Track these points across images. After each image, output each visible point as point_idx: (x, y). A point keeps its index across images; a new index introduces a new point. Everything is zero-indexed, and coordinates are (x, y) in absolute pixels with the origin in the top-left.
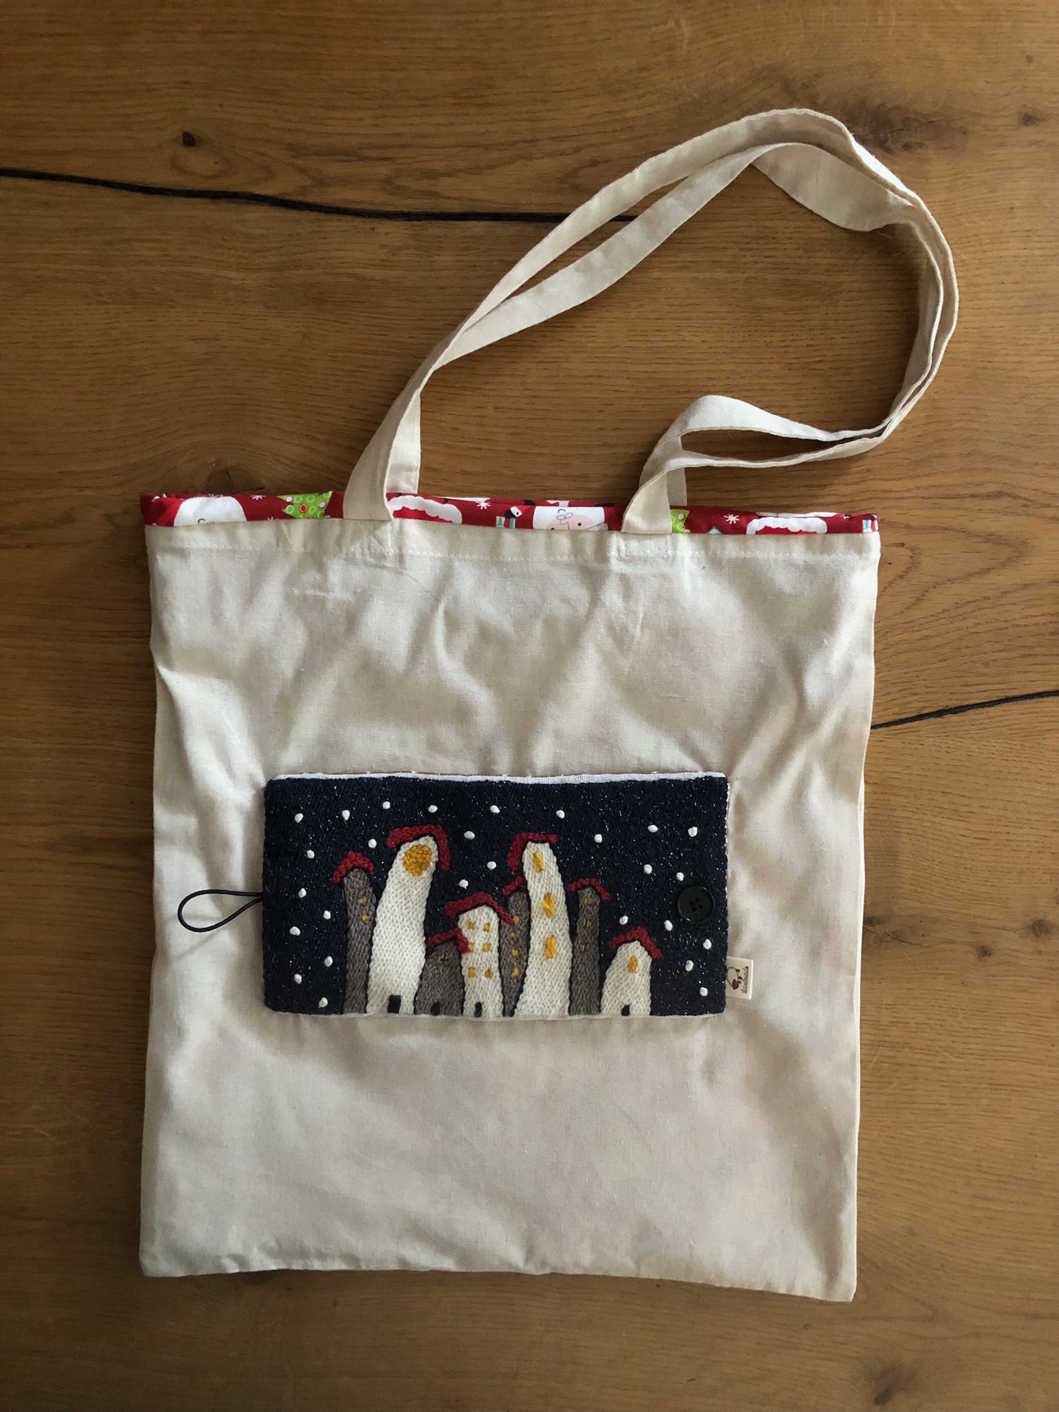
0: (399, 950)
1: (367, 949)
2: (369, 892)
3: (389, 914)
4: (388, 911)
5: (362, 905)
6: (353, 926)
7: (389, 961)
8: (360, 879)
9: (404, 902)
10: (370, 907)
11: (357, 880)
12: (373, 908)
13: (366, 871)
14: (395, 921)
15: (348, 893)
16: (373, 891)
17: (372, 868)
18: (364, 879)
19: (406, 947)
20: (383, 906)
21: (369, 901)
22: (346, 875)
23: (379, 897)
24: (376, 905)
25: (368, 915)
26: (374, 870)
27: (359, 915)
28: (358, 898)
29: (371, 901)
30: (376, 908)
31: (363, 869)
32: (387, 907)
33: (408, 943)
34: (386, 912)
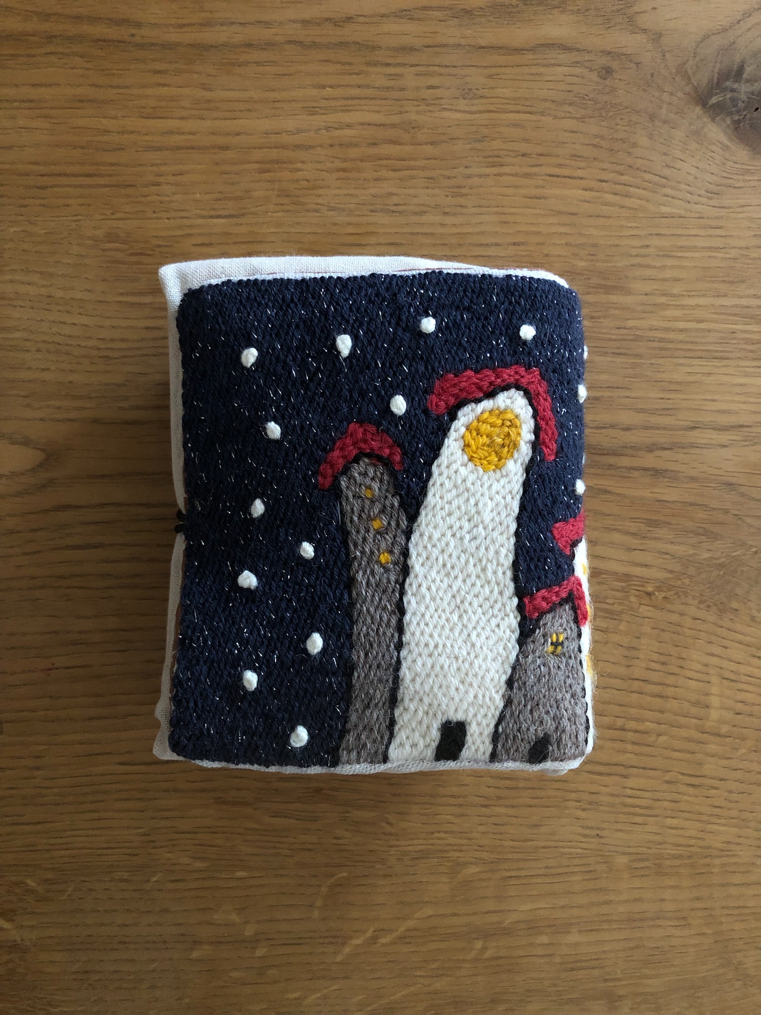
0: (460, 625)
1: (394, 622)
2: (392, 506)
3: (436, 552)
4: (434, 546)
5: (378, 532)
6: (361, 573)
7: (441, 646)
8: (373, 479)
9: (467, 526)
10: (395, 537)
11: (368, 481)
12: (401, 540)
13: (386, 463)
14: (449, 566)
15: (348, 508)
16: (402, 504)
17: (398, 458)
18: (381, 481)
19: (474, 619)
20: (421, 535)
21: (393, 524)
22: (346, 471)
23: (413, 517)
24: (408, 534)
25: (391, 552)
26: (402, 463)
27: (372, 552)
28: (370, 519)
29: (398, 525)
30: (408, 539)
31: (380, 458)
32: (430, 538)
33: (480, 610)
34: (429, 546)
